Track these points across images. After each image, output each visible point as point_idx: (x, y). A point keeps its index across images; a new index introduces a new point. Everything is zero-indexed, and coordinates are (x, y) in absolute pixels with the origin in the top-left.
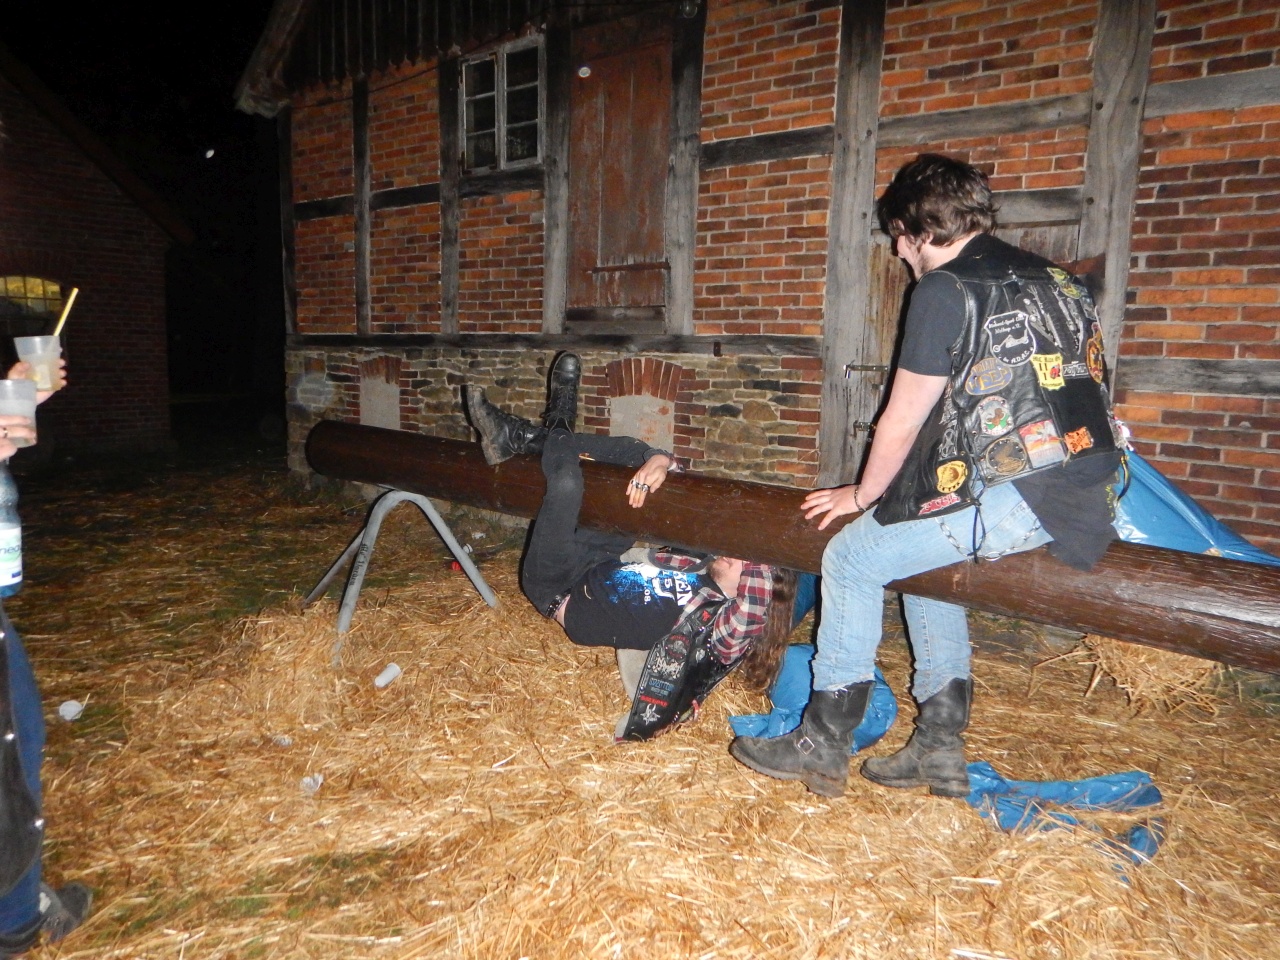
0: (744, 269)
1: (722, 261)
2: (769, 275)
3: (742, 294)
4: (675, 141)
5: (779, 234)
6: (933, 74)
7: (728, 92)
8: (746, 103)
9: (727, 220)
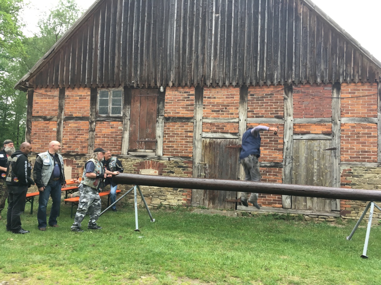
0: (175, 143)
1: (170, 141)
2: (180, 144)
3: (175, 148)
4: (159, 116)
5: (183, 137)
6: (212, 111)
7: (171, 108)
8: (175, 110)
9: (171, 133)
